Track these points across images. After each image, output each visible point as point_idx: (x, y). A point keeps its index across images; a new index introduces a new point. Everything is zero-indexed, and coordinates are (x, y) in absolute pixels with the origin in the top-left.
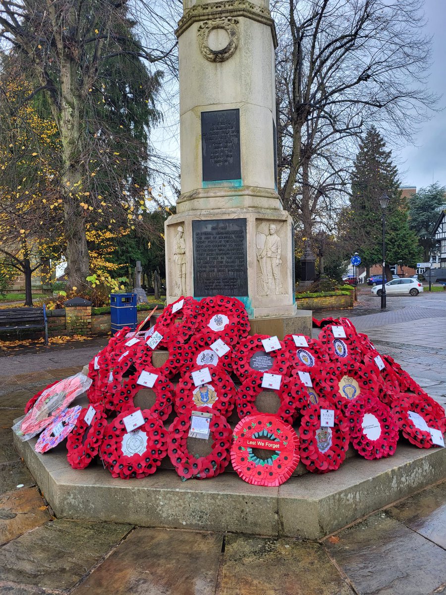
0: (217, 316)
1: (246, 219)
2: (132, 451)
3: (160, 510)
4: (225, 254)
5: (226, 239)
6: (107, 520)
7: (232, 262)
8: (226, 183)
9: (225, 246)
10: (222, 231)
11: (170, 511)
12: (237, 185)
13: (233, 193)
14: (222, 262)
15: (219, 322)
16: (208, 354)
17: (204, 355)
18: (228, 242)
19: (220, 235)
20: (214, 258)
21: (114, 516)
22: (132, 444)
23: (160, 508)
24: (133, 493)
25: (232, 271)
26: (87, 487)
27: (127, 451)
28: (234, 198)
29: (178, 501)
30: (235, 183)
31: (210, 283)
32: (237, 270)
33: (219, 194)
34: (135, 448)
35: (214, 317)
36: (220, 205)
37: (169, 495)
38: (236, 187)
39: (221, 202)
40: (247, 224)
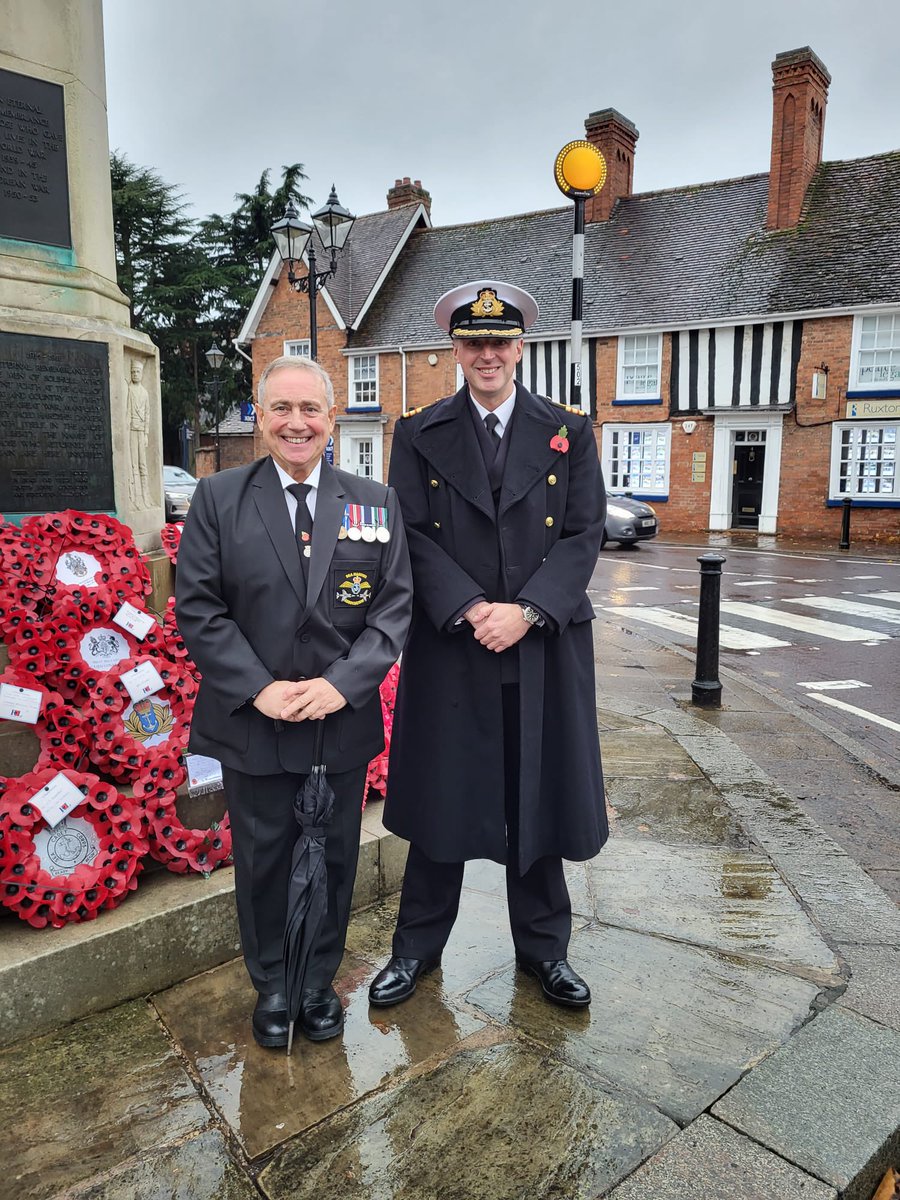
0: (69, 556)
1: (106, 344)
2: (68, 864)
3: (193, 943)
4: (60, 417)
5: (61, 384)
6: (77, 1015)
7: (79, 436)
8: (34, 250)
9: (59, 398)
10: (51, 364)
11: (211, 936)
12: (62, 261)
13: (61, 279)
14: (53, 435)
15: (79, 568)
16: (102, 638)
17: (93, 640)
18: (66, 389)
19: (47, 374)
20: (33, 425)
21: (94, 999)
22: (60, 851)
23: (192, 938)
24: (136, 933)
25: (77, 455)
26: (25, 966)
27: (56, 868)
28: (63, 290)
29: (227, 910)
30: (58, 255)
31: (25, 481)
32: (90, 455)
33: (26, 273)
34: (73, 856)
35: (63, 558)
36: (28, 300)
37: (209, 907)
38: (63, 267)
39: (33, 295)
40: (110, 355)
